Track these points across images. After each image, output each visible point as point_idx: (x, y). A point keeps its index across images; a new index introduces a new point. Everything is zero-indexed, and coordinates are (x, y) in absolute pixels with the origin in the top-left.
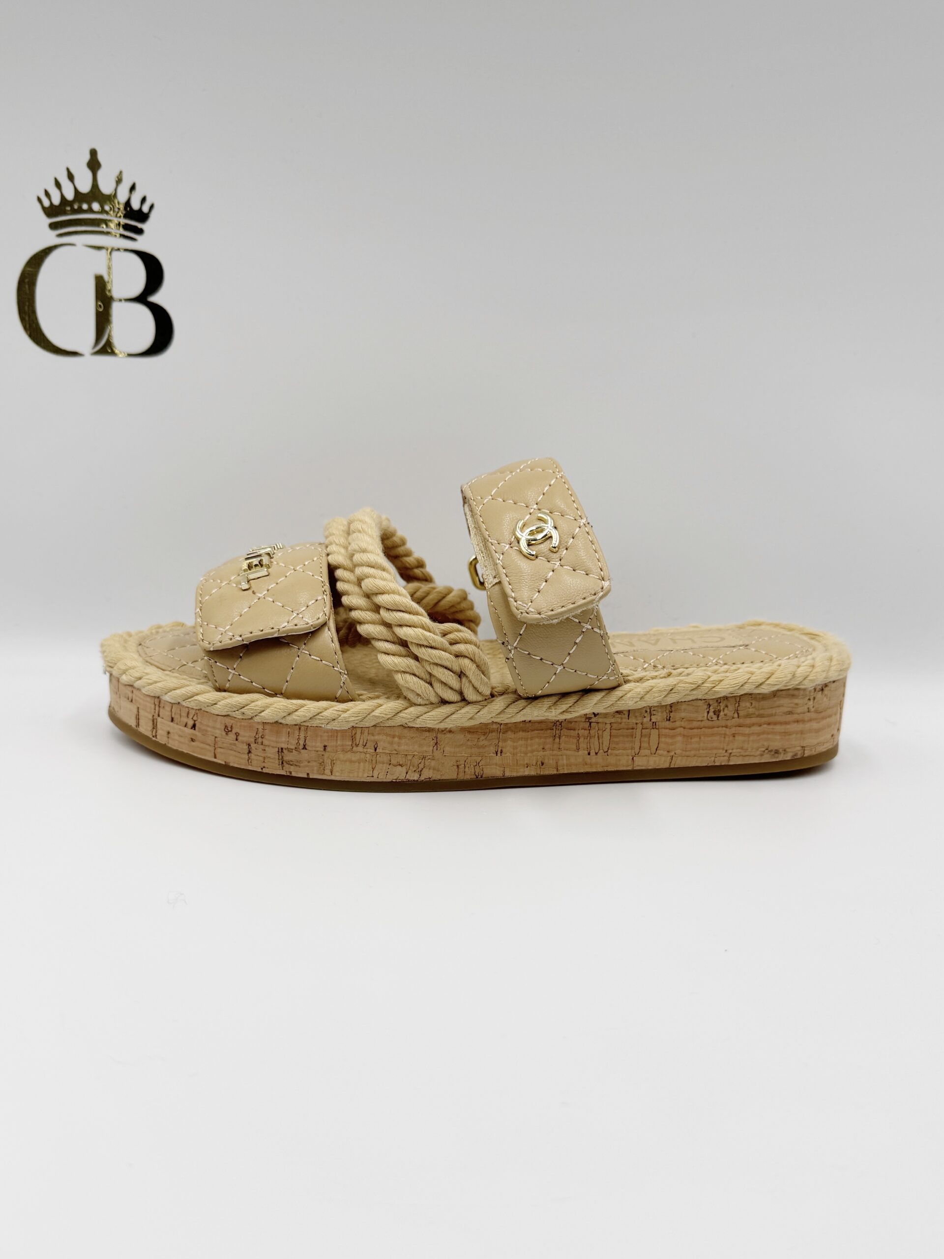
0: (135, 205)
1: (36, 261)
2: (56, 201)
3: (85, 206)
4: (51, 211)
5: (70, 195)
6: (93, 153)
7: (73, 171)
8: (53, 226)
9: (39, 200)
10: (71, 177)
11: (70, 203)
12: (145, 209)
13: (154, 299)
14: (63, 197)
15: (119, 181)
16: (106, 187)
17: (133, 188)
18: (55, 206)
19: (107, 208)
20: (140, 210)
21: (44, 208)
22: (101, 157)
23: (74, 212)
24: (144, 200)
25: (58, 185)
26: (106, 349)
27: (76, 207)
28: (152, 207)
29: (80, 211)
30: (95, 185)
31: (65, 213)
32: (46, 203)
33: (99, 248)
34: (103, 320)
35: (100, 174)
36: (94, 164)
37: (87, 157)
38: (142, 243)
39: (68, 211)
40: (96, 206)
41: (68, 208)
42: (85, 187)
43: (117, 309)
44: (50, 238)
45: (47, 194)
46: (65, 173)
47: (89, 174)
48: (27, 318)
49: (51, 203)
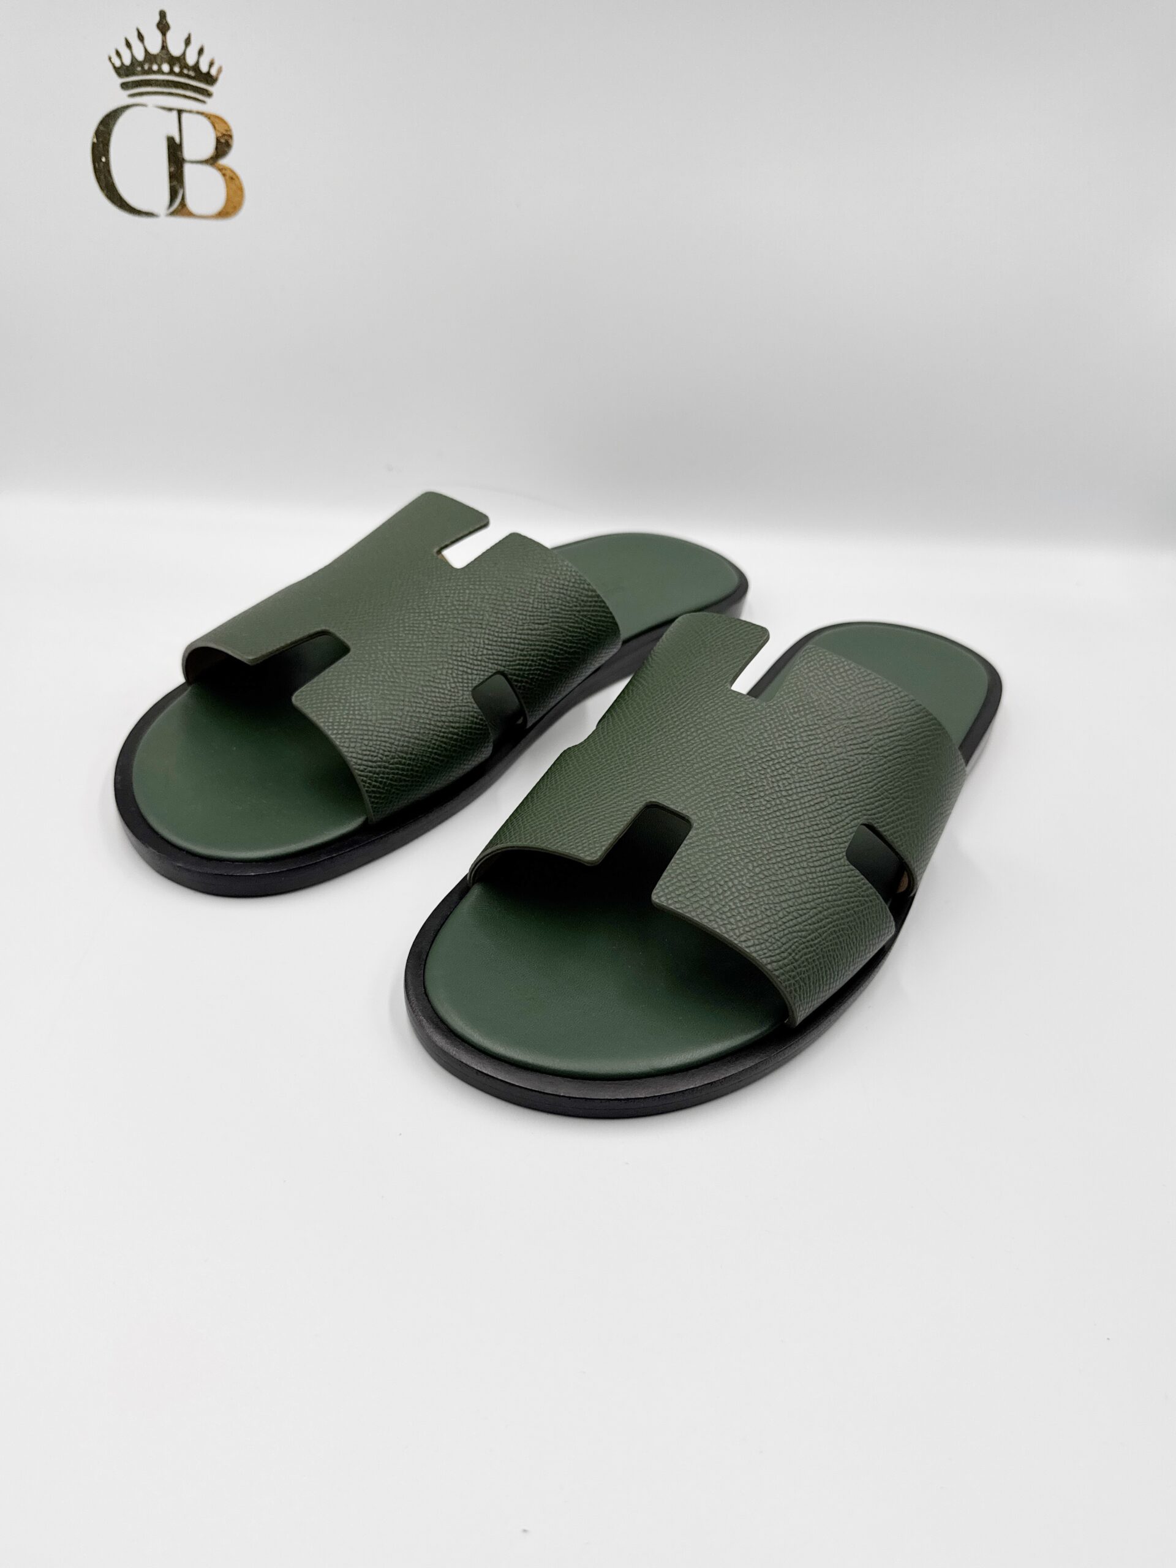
0: (204, 68)
4: (121, 71)
7: (142, 31)
8: (125, 86)
10: (141, 37)
11: (141, 64)
14: (133, 57)
18: (127, 67)
19: (177, 69)
20: (208, 73)
21: (114, 67)
25: (128, 45)
27: (146, 67)
29: (150, 71)
30: (164, 47)
31: (134, 74)
33: (170, 109)
37: (157, 18)
39: (138, 71)
43: (188, 169)
44: (122, 98)
46: (136, 34)
47: (158, 35)
48: (102, 177)
49: (122, 64)
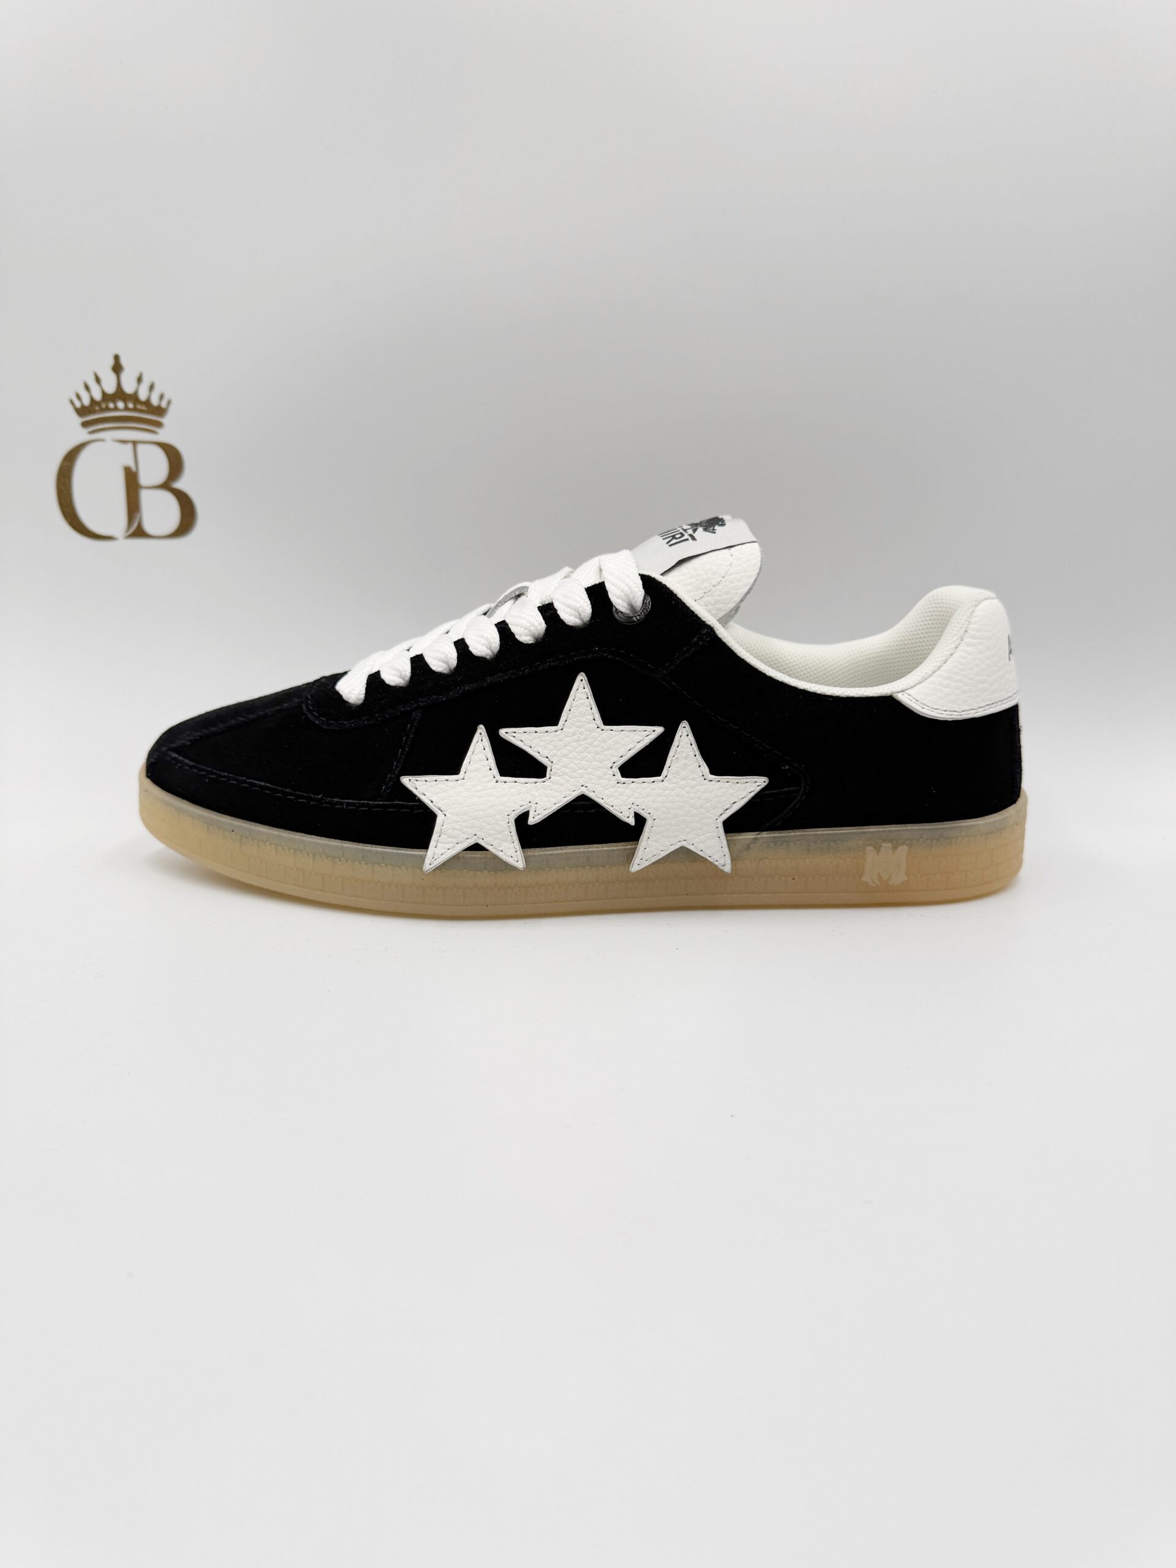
1: (71, 457)
2: (86, 402)
3: (111, 405)
5: (98, 397)
6: (117, 358)
9: (72, 402)
12: (164, 404)
13: (180, 485)
15: (139, 380)
16: (129, 387)
17: (152, 388)
22: (124, 362)
23: (102, 410)
24: (162, 397)
26: (139, 533)
28: (169, 403)
32: (78, 404)
34: (133, 507)
35: (124, 377)
36: (117, 368)
38: (163, 436)
40: (121, 405)
41: (97, 408)
42: (110, 388)
45: (78, 397)
